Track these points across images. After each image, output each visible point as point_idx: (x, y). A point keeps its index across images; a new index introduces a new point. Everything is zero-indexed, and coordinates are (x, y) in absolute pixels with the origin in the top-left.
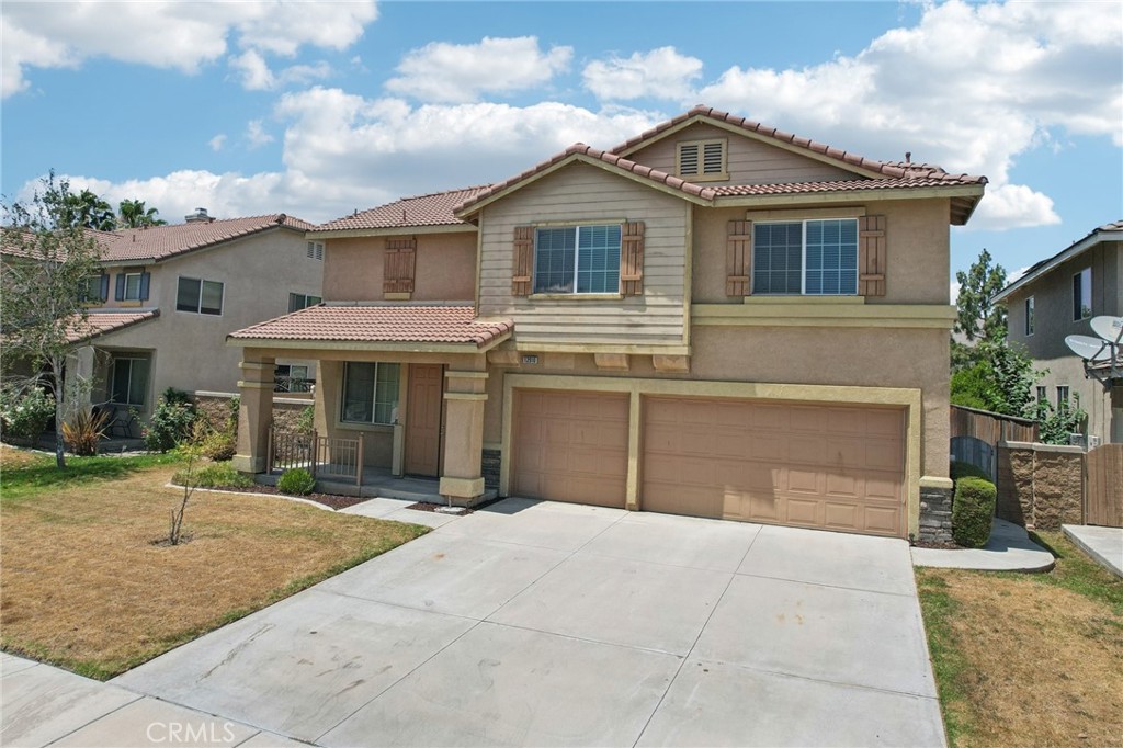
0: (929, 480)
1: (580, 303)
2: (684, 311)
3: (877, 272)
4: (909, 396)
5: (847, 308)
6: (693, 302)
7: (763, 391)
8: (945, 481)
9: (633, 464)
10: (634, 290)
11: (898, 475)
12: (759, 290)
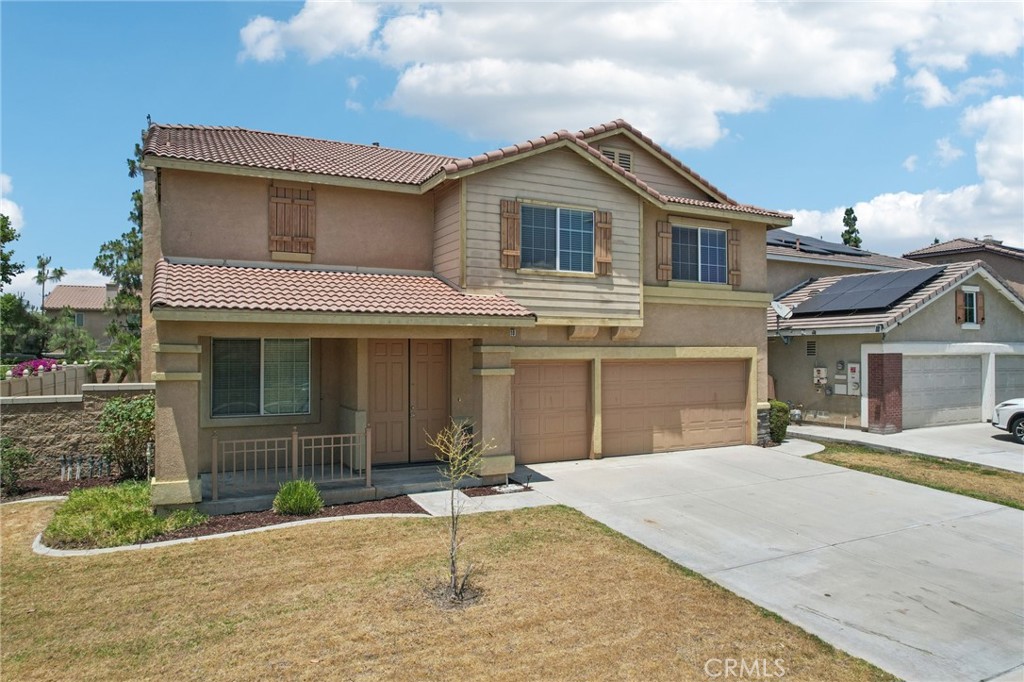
0: (760, 405)
1: (562, 279)
2: (640, 291)
4: (752, 352)
5: (718, 293)
6: (645, 284)
7: (681, 353)
8: (767, 404)
9: (598, 421)
10: (605, 270)
11: (742, 402)
12: (675, 277)
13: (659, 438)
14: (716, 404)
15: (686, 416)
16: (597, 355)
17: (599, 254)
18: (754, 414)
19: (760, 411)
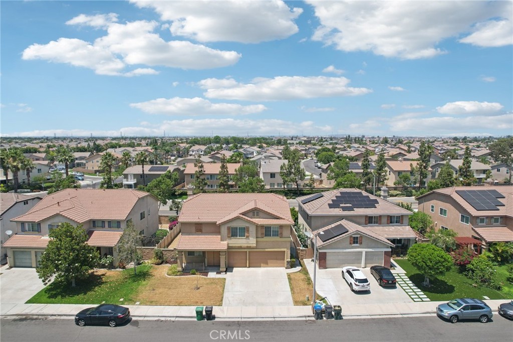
0: (288, 260)
1: (239, 239)
2: (255, 240)
3: (281, 234)
4: (285, 250)
5: (277, 239)
6: (257, 238)
7: (267, 250)
8: (290, 260)
9: (248, 261)
10: (248, 237)
11: (284, 259)
12: (266, 236)
13: (262, 265)
14: (277, 259)
15: (269, 261)
16: (248, 250)
17: (246, 234)
18: (286, 262)
19: (287, 261)
